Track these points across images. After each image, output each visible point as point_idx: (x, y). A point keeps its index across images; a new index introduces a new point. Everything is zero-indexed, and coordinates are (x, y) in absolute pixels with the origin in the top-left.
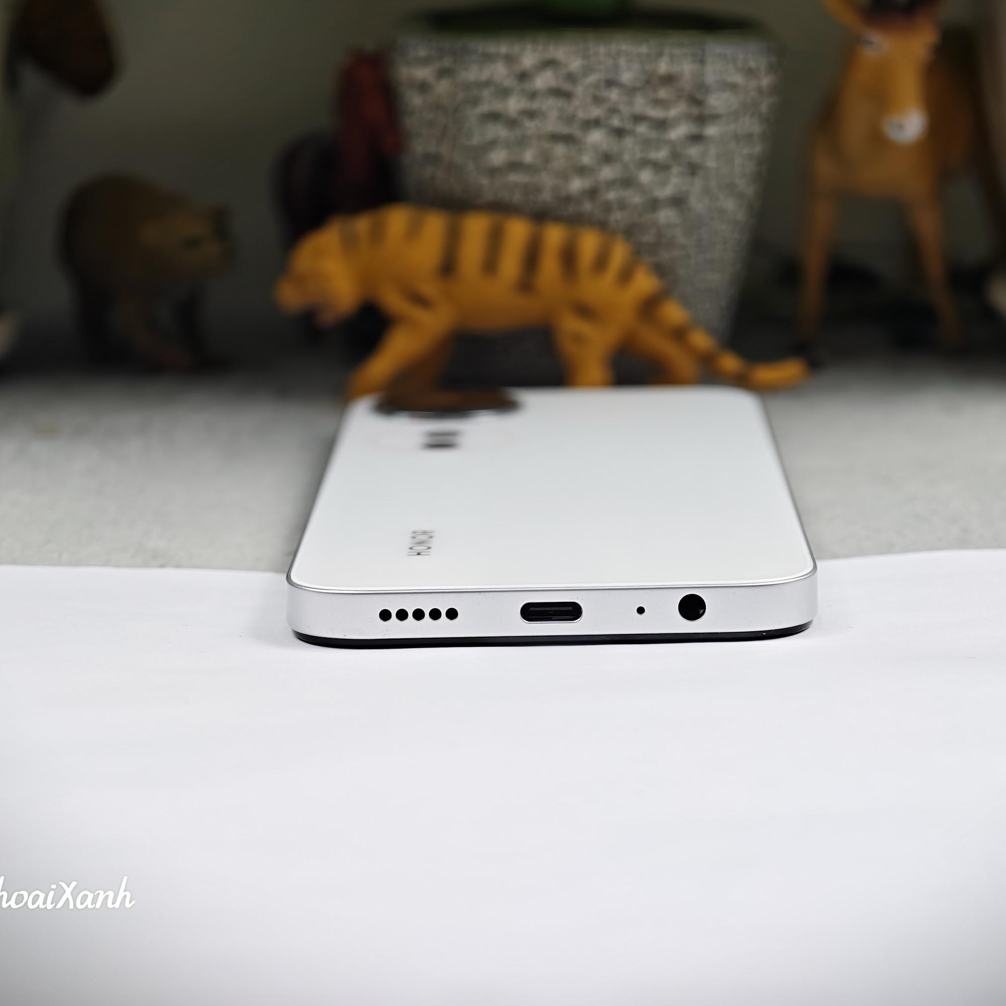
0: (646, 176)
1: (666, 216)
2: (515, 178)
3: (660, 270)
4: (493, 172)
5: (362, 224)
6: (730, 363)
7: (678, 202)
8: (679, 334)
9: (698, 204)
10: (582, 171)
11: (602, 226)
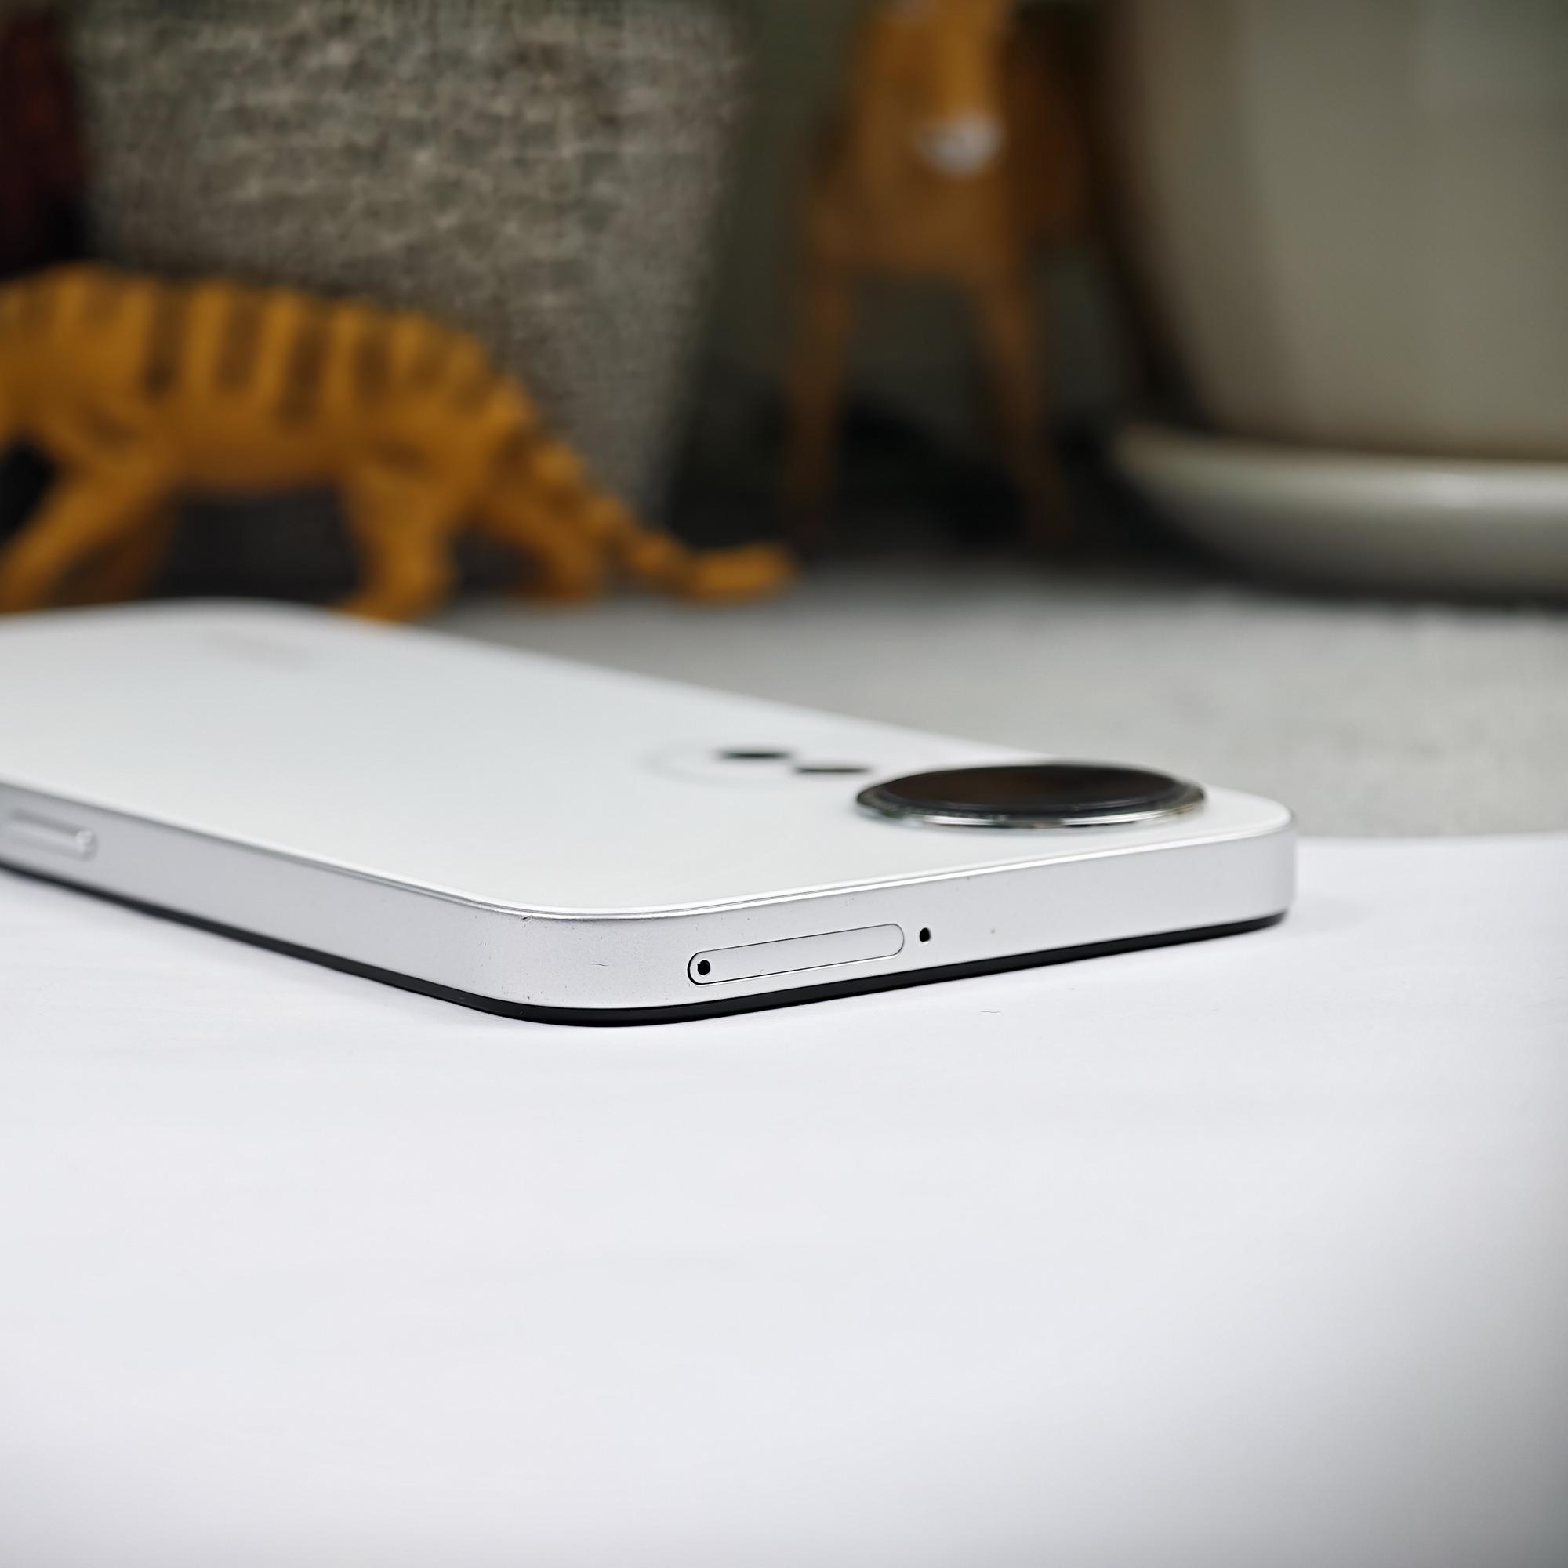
1: (547, 300)
9: (608, 276)
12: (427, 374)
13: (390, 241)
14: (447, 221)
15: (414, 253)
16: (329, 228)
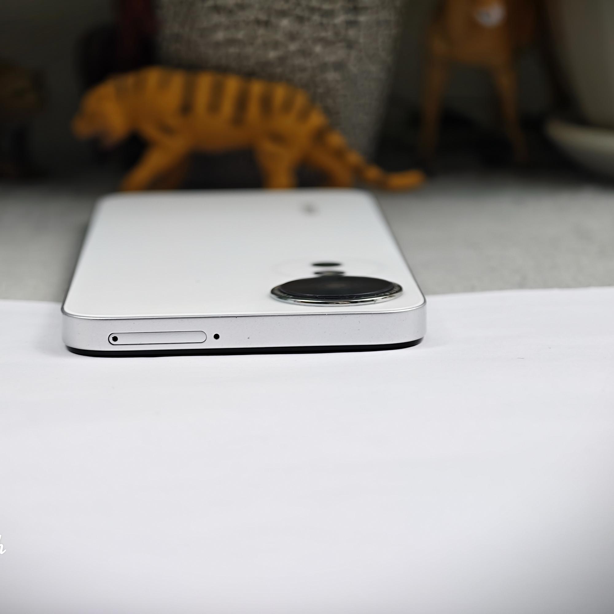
0: (318, 49)
1: (332, 76)
2: (233, 50)
3: (328, 112)
4: (217, 45)
5: (129, 80)
6: (373, 173)
7: (339, 66)
8: (339, 154)
9: (353, 68)
10: (276, 45)
11: (289, 81)
12: (287, 106)
13: (272, 55)
14: (293, 47)
15: (282, 60)
16: (249, 50)
